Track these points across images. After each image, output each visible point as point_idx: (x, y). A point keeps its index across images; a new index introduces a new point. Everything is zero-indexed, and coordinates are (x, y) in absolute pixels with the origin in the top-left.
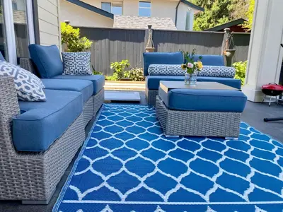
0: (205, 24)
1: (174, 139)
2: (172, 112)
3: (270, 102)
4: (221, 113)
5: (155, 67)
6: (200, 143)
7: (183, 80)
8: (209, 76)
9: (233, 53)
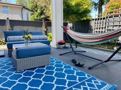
0: (36, 18)
1: (21, 72)
2: (19, 59)
3: (61, 47)
4: (42, 56)
5: (10, 38)
6: (34, 71)
7: (24, 43)
8: (37, 40)
9: (47, 29)
